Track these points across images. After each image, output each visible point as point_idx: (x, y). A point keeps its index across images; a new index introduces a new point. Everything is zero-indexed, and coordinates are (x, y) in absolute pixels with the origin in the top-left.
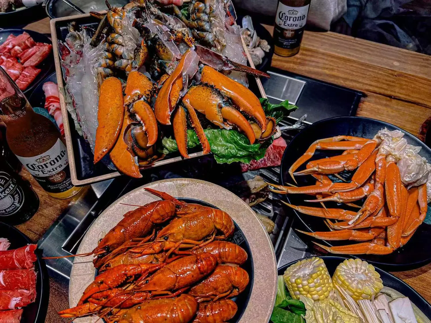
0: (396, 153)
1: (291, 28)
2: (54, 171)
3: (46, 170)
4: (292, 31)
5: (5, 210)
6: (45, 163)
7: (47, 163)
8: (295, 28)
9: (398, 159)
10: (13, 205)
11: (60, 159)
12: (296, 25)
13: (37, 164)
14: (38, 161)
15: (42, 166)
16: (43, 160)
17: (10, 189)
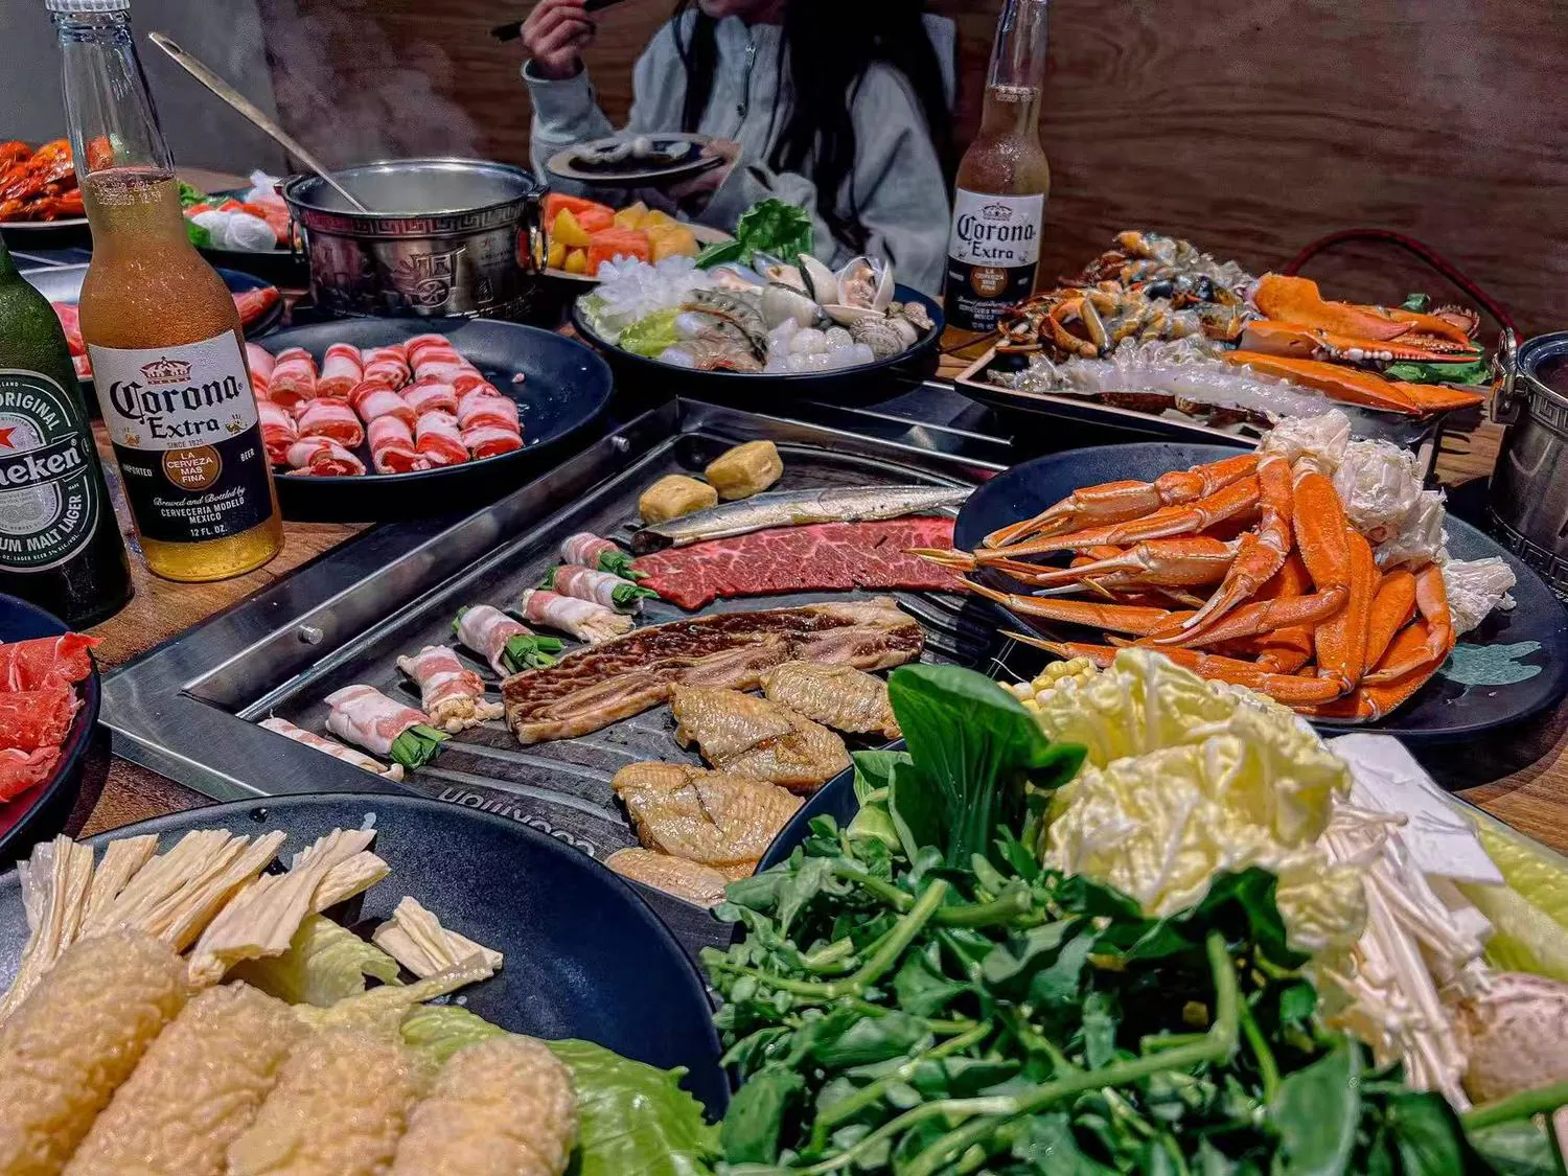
0: (1320, 447)
1: (994, 262)
2: (189, 433)
3: (167, 419)
4: (997, 270)
5: (23, 539)
6: (169, 387)
7: (175, 392)
8: (1006, 263)
9: (1329, 468)
10: (54, 532)
11: (220, 399)
12: (1010, 255)
13: (146, 387)
14: (151, 371)
15: (156, 397)
16: (167, 373)
17: (64, 462)
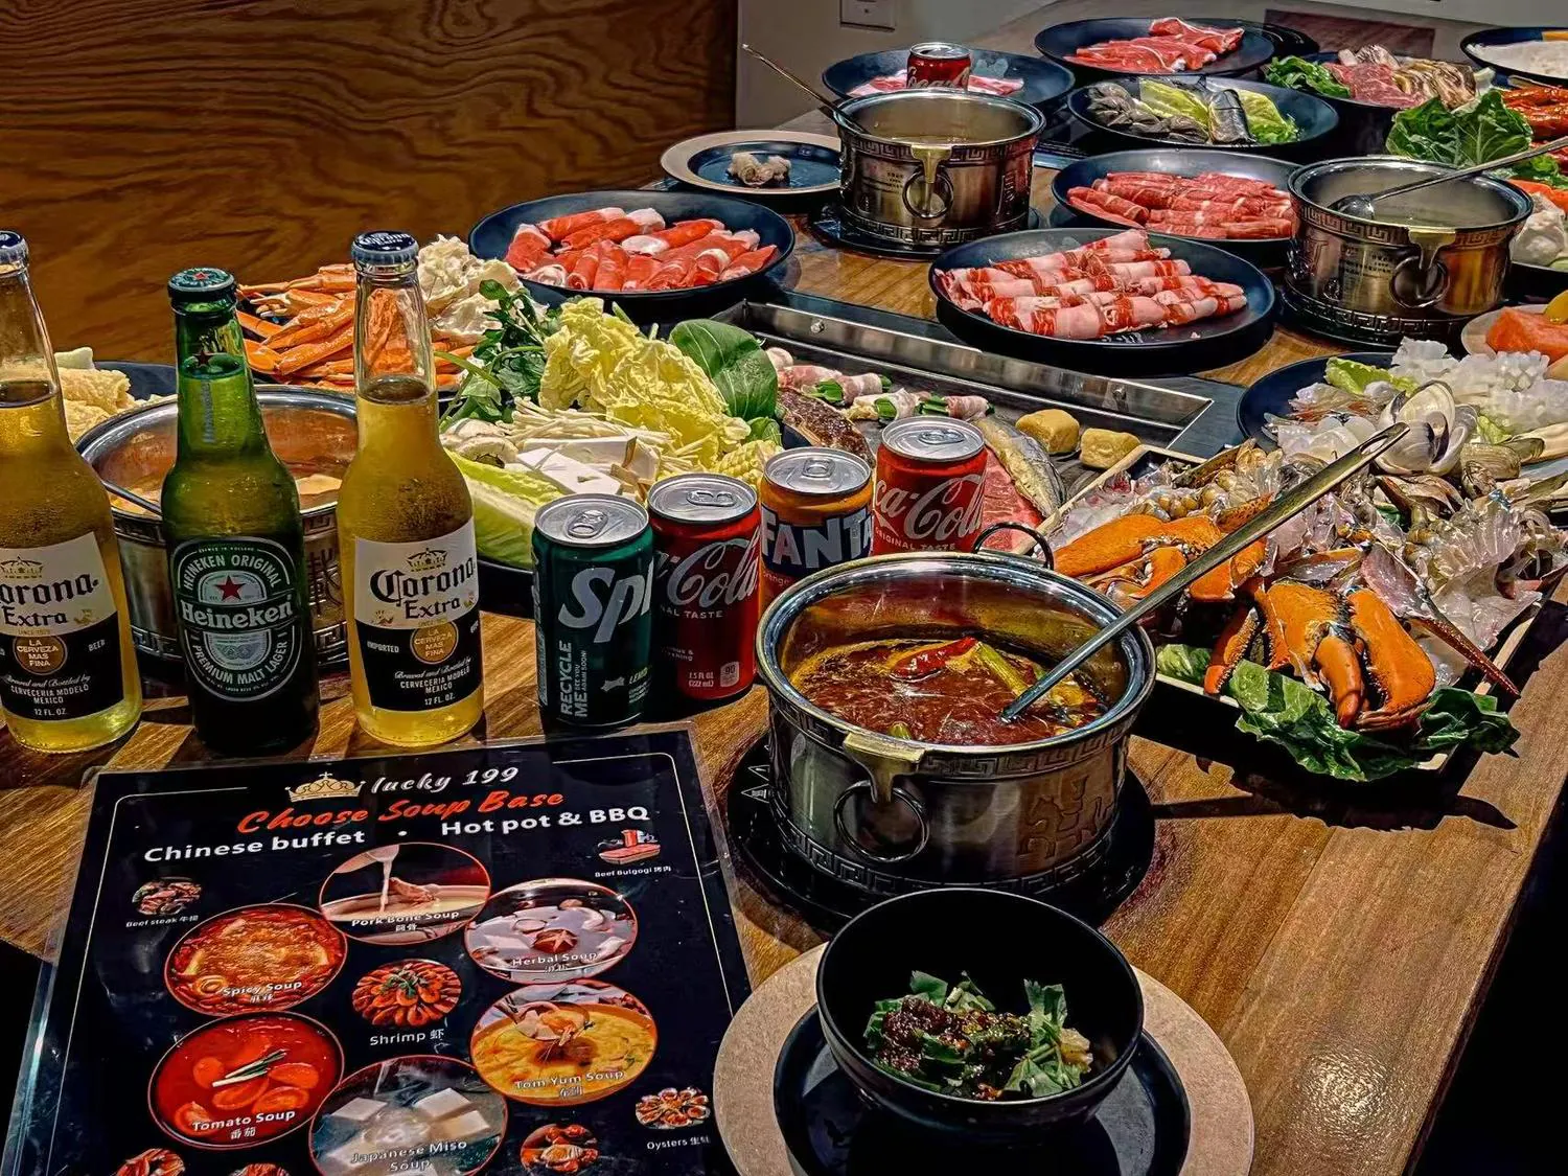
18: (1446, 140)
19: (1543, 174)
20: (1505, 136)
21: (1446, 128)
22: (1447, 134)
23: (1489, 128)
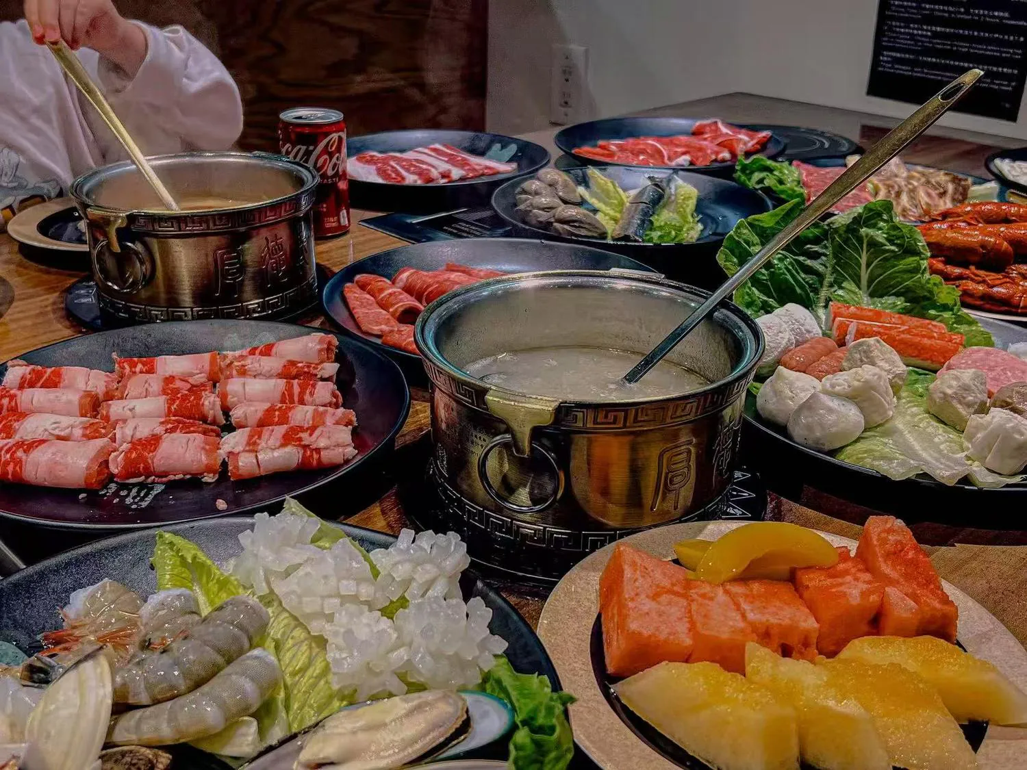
18: (815, 256)
19: (945, 308)
20: (896, 257)
21: (817, 241)
22: (816, 248)
23: (873, 244)
